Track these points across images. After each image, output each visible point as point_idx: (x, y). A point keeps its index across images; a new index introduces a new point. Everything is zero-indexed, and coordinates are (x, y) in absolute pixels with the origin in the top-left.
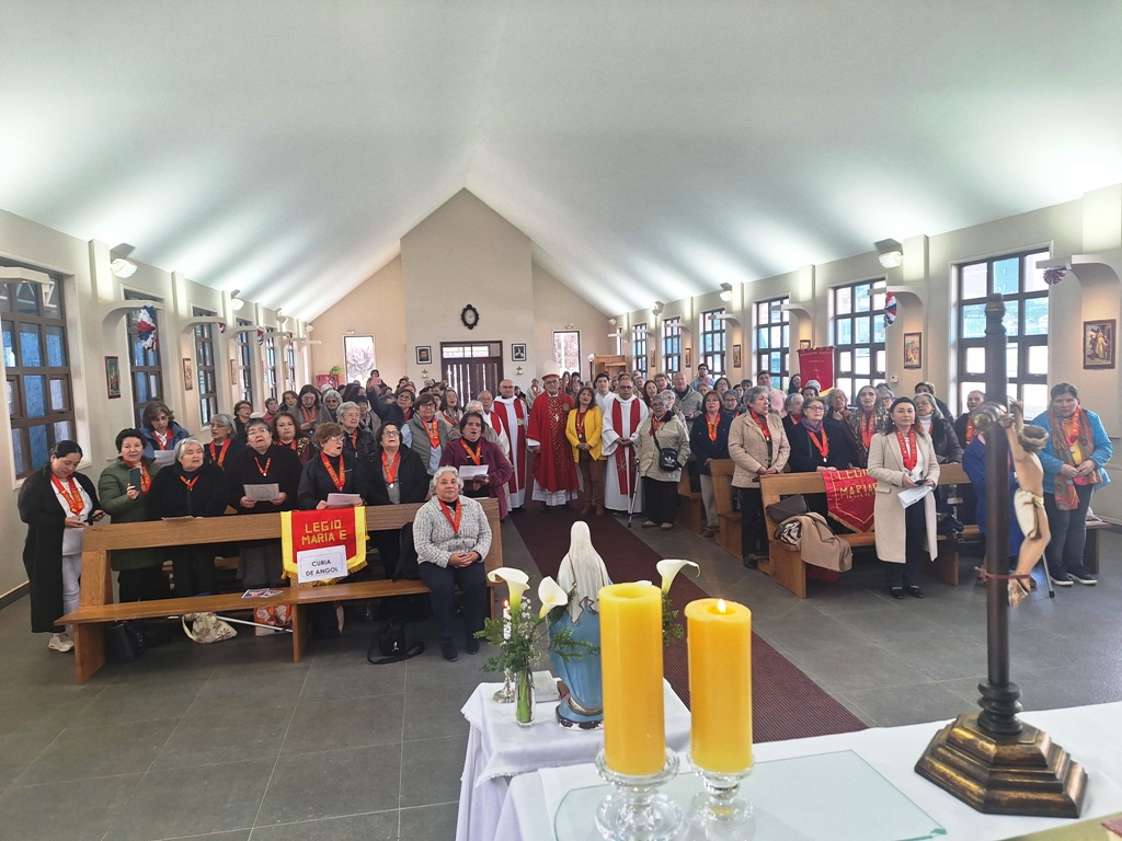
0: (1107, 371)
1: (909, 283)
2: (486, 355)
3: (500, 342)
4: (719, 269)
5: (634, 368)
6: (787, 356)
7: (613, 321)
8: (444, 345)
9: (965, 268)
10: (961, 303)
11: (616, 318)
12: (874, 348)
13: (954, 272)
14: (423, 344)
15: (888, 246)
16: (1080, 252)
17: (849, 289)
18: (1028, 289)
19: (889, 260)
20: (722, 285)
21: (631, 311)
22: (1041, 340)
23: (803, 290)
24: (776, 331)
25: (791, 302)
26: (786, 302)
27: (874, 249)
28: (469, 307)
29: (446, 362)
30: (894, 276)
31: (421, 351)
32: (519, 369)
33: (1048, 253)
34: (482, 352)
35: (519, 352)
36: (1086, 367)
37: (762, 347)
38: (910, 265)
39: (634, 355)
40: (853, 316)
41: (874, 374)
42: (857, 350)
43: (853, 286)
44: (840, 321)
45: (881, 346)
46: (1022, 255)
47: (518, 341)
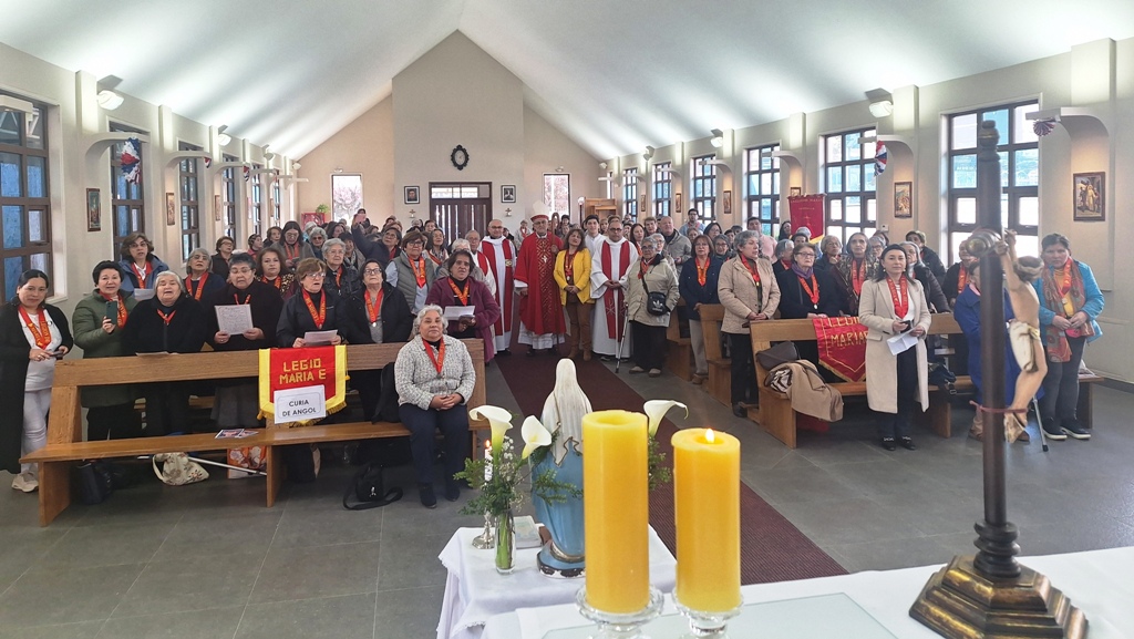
0: (1097, 223)
1: (900, 132)
2: (475, 196)
3: (490, 184)
4: (711, 115)
5: (624, 212)
6: (778, 203)
7: (603, 165)
8: (433, 185)
9: (955, 119)
10: (952, 153)
11: (606, 162)
12: (865, 196)
13: (944, 122)
14: (412, 183)
15: (878, 96)
16: (1070, 105)
17: (839, 138)
18: (1018, 140)
19: (879, 110)
20: (713, 131)
21: (621, 155)
22: (1031, 191)
23: (794, 138)
24: (766, 177)
25: (782, 149)
26: (777, 149)
27: (864, 98)
28: (459, 148)
29: (434, 203)
30: (884, 125)
31: (409, 191)
32: (509, 211)
33: (1037, 105)
34: (470, 193)
35: (509, 194)
36: (1076, 219)
37: (752, 193)
38: (900, 113)
39: (624, 199)
40: (843, 164)
41: (865, 223)
42: (848, 198)
43: (843, 134)
44: (830, 169)
45: (872, 195)
46: (1011, 107)
47: (509, 182)
